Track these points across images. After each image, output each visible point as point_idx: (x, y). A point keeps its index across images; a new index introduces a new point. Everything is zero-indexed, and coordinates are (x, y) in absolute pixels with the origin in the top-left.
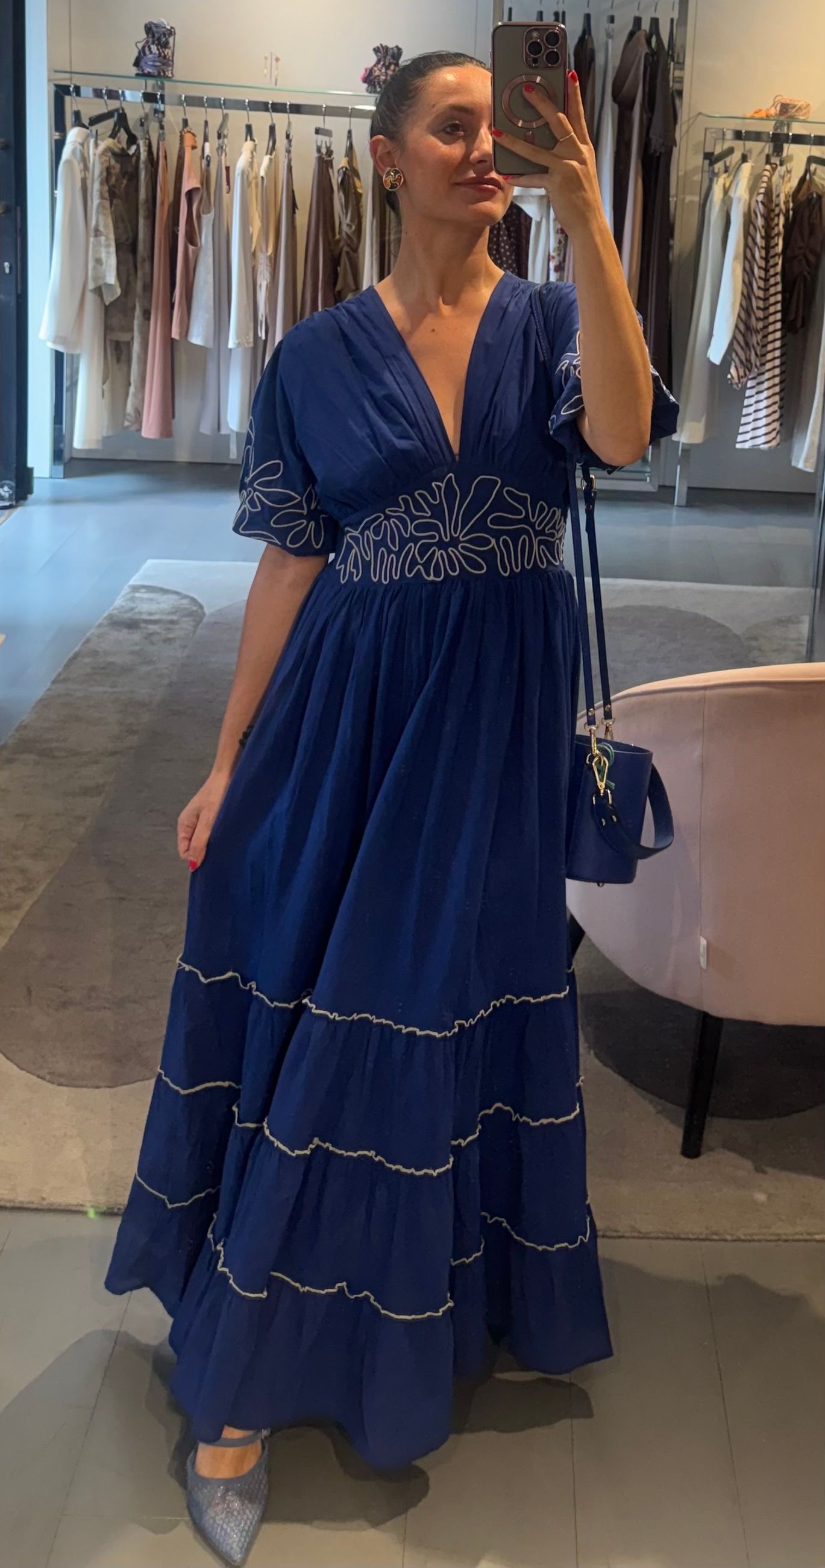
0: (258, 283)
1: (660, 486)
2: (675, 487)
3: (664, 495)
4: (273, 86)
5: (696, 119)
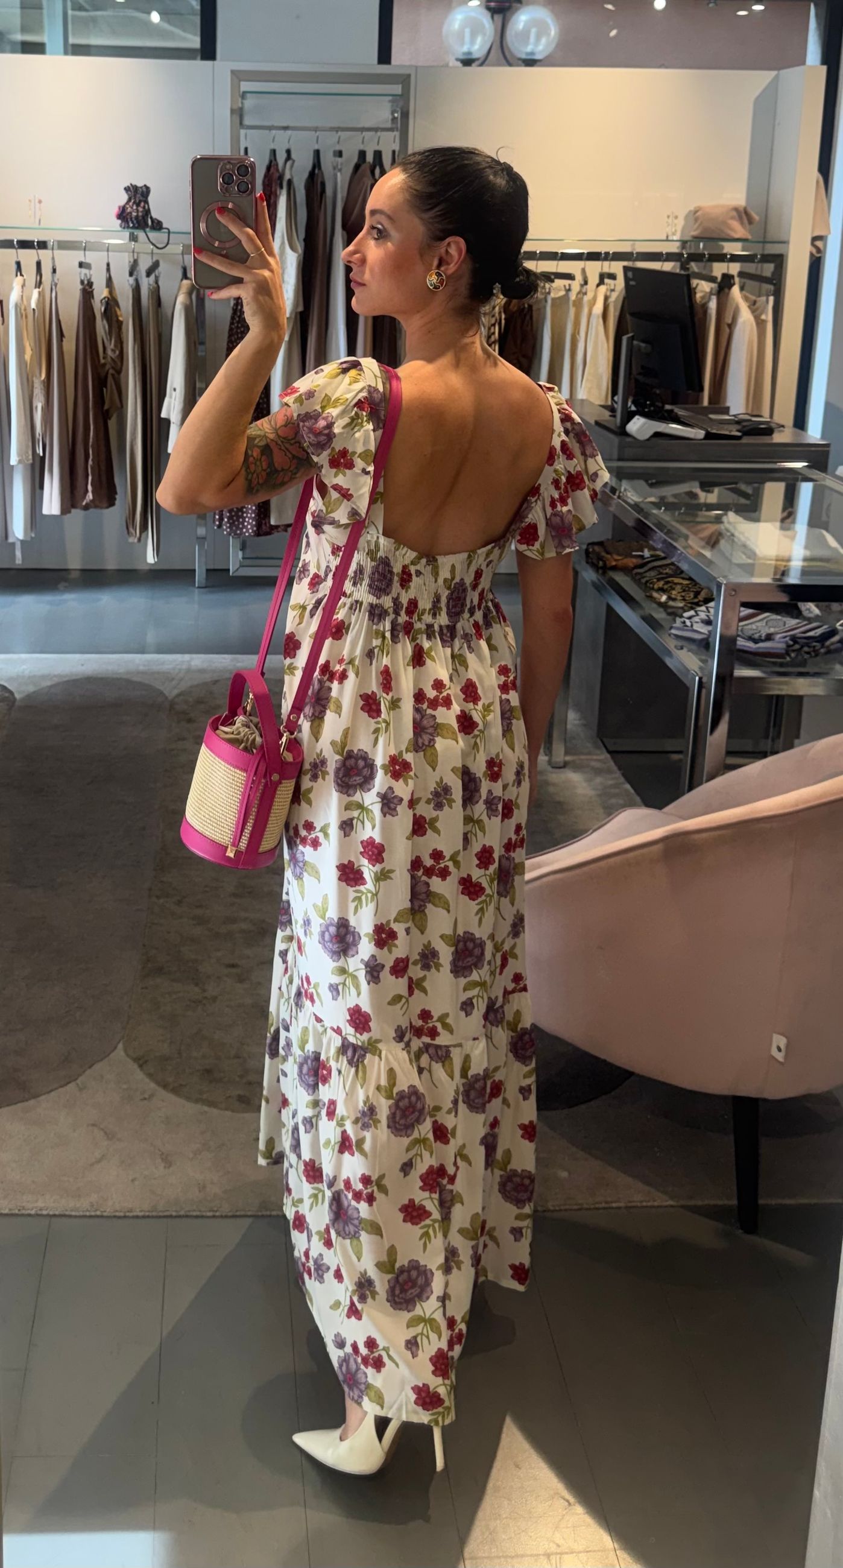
0: (34, 406)
4: (37, 226)
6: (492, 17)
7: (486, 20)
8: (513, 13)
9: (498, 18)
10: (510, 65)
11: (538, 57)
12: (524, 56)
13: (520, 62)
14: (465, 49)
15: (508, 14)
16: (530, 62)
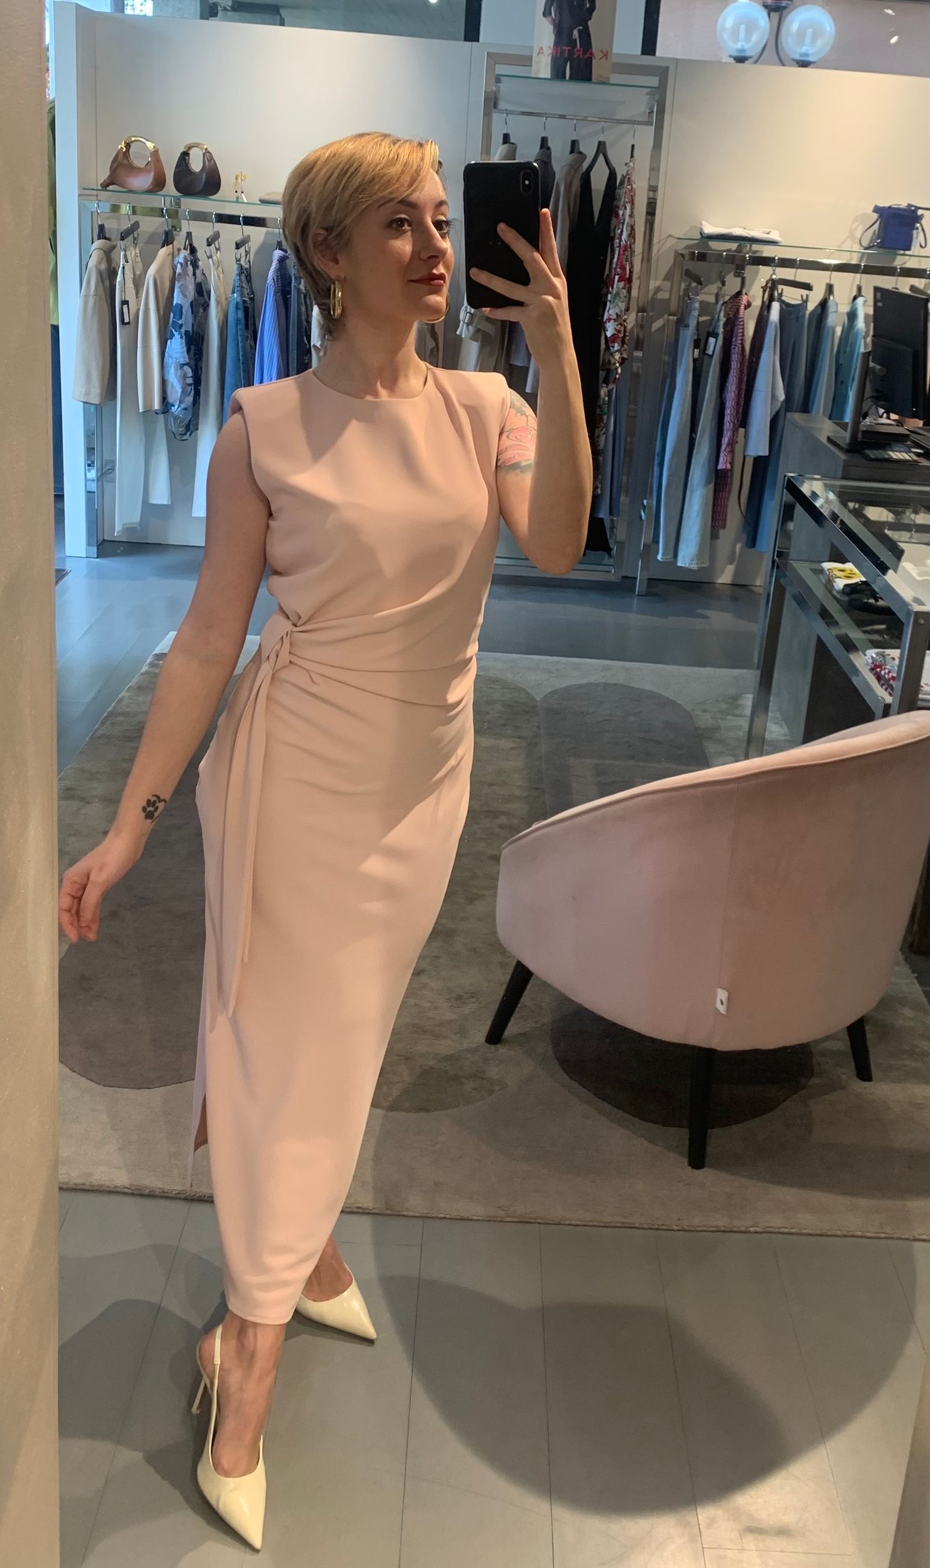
1: (623, 577)
2: (636, 578)
3: (626, 585)
5: (666, 241)
6: (769, 15)
7: (762, 18)
8: (790, 13)
9: (775, 16)
10: (783, 65)
11: (811, 59)
12: (798, 57)
13: (795, 63)
14: (739, 46)
15: (785, 12)
16: (804, 64)
